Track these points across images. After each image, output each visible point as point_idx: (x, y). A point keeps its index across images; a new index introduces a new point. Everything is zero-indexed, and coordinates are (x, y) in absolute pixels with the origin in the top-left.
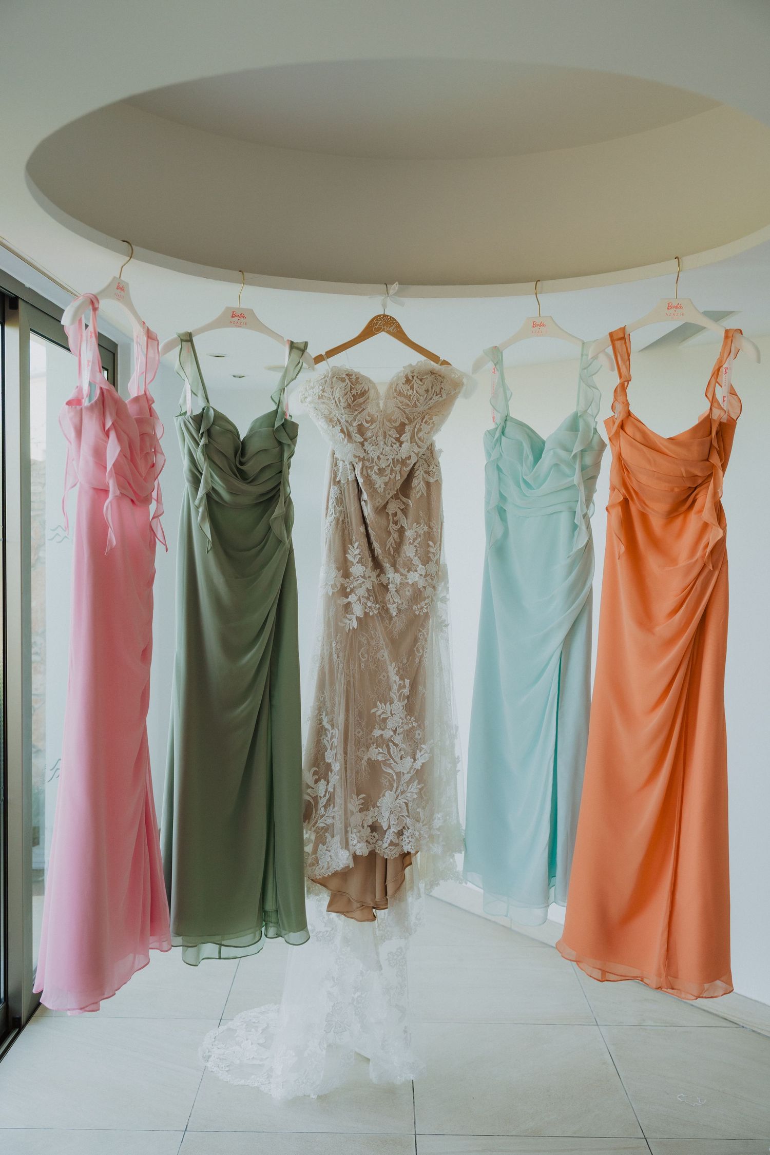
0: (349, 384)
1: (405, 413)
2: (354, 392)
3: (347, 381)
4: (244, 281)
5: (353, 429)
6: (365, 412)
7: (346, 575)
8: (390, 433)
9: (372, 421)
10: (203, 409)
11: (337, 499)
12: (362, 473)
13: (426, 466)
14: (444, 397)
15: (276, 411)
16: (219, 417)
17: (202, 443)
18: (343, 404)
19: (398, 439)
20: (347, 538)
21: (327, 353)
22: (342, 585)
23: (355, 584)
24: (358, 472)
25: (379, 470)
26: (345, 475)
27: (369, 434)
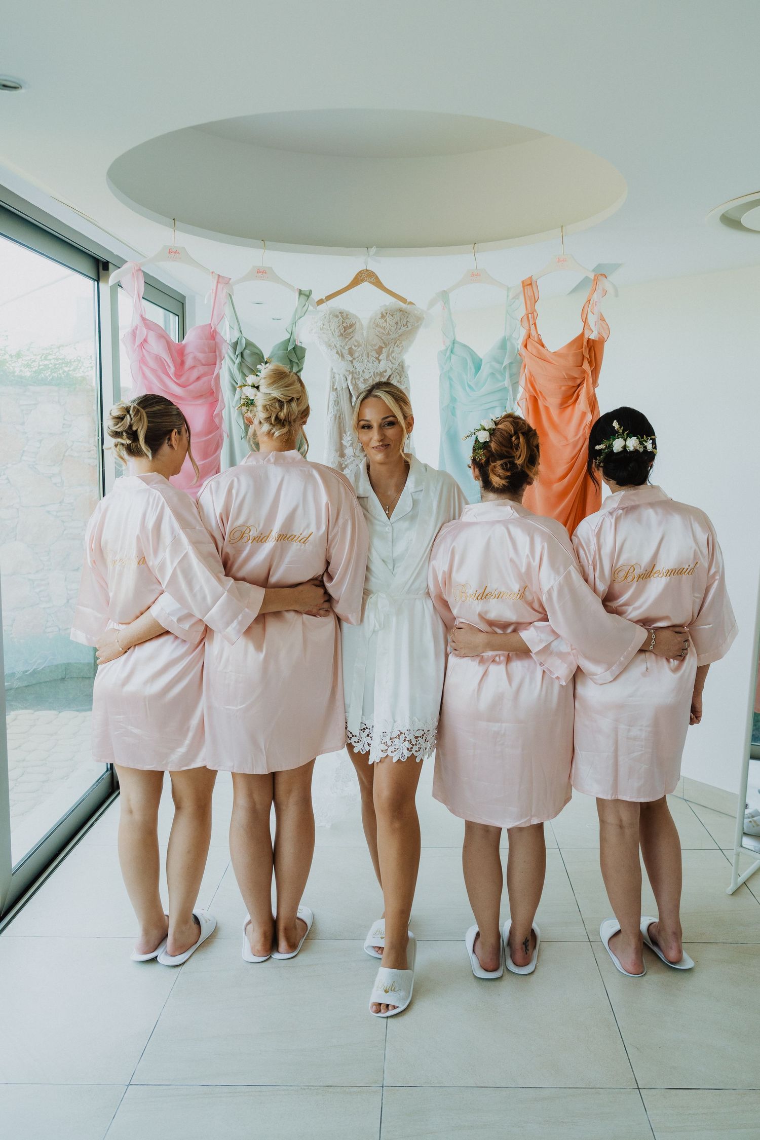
0: (342, 319)
1: (382, 340)
2: (345, 325)
3: (340, 317)
4: (265, 247)
5: (346, 352)
6: (353, 339)
7: (342, 455)
8: (371, 354)
9: (359, 346)
10: (238, 339)
11: (335, 401)
12: (352, 382)
13: (398, 377)
14: (410, 328)
15: (290, 338)
16: (249, 344)
17: (238, 361)
18: (337, 333)
19: (377, 358)
20: (342, 429)
21: (326, 297)
22: (339, 462)
23: (348, 461)
24: (349, 382)
25: (364, 380)
26: (341, 384)
27: (356, 355)
